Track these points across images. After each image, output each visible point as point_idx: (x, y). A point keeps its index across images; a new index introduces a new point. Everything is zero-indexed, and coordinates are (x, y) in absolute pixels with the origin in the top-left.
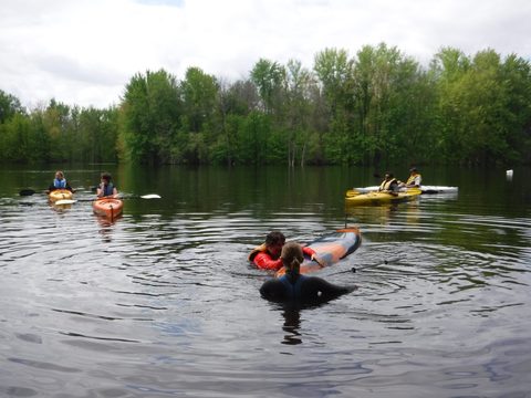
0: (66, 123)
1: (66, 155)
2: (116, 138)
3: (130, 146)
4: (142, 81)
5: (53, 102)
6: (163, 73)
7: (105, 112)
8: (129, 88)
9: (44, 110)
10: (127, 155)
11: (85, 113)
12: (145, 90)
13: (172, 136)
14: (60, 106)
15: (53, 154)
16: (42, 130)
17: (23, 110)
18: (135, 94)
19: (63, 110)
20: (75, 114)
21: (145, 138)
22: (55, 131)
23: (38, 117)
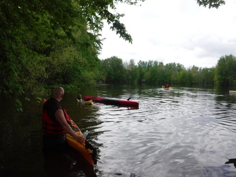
0: (197, 72)
1: (197, 82)
2: (213, 77)
3: (218, 79)
4: (223, 59)
5: (194, 66)
6: (231, 56)
7: (210, 69)
8: (219, 61)
9: (191, 68)
10: (217, 82)
11: (204, 69)
12: (224, 62)
13: (234, 76)
14: (196, 67)
15: (193, 81)
16: (190, 74)
17: (185, 69)
18: (221, 63)
19: (197, 68)
20: (200, 69)
21: (224, 77)
22: (194, 75)
23: (189, 70)
